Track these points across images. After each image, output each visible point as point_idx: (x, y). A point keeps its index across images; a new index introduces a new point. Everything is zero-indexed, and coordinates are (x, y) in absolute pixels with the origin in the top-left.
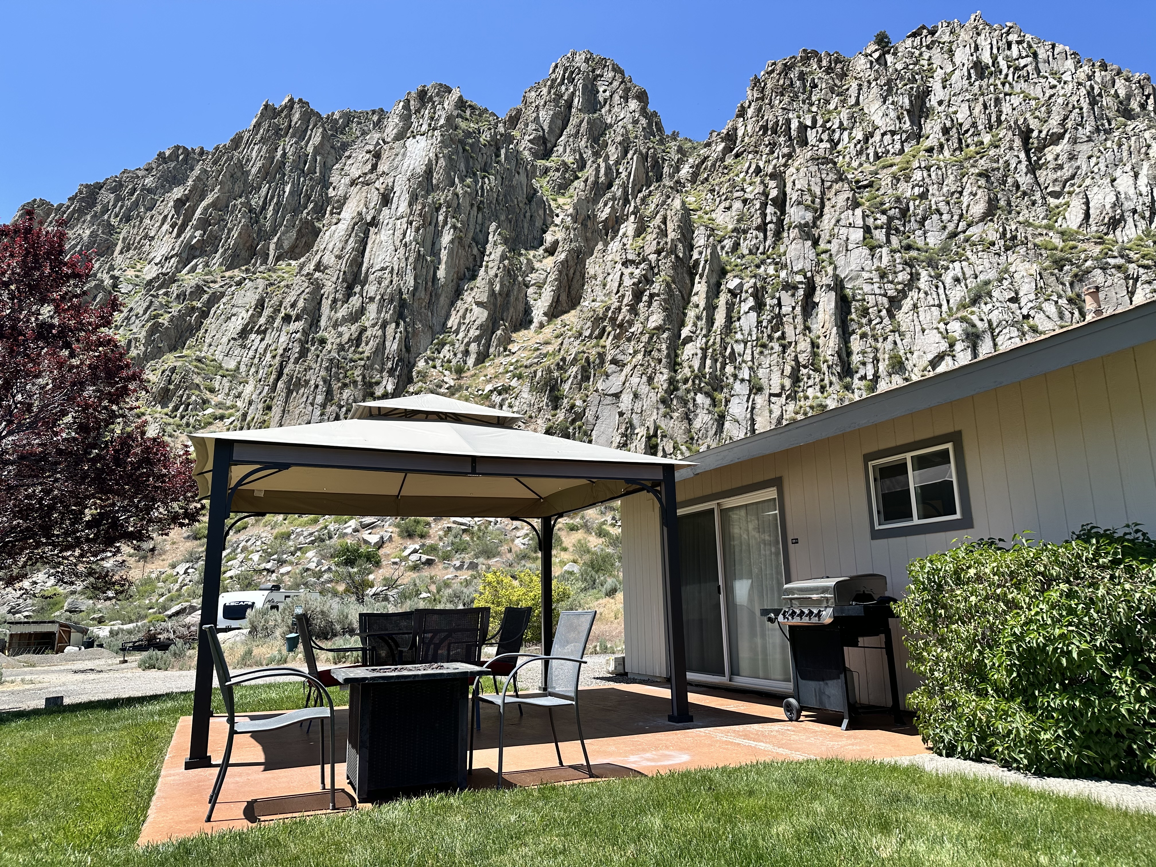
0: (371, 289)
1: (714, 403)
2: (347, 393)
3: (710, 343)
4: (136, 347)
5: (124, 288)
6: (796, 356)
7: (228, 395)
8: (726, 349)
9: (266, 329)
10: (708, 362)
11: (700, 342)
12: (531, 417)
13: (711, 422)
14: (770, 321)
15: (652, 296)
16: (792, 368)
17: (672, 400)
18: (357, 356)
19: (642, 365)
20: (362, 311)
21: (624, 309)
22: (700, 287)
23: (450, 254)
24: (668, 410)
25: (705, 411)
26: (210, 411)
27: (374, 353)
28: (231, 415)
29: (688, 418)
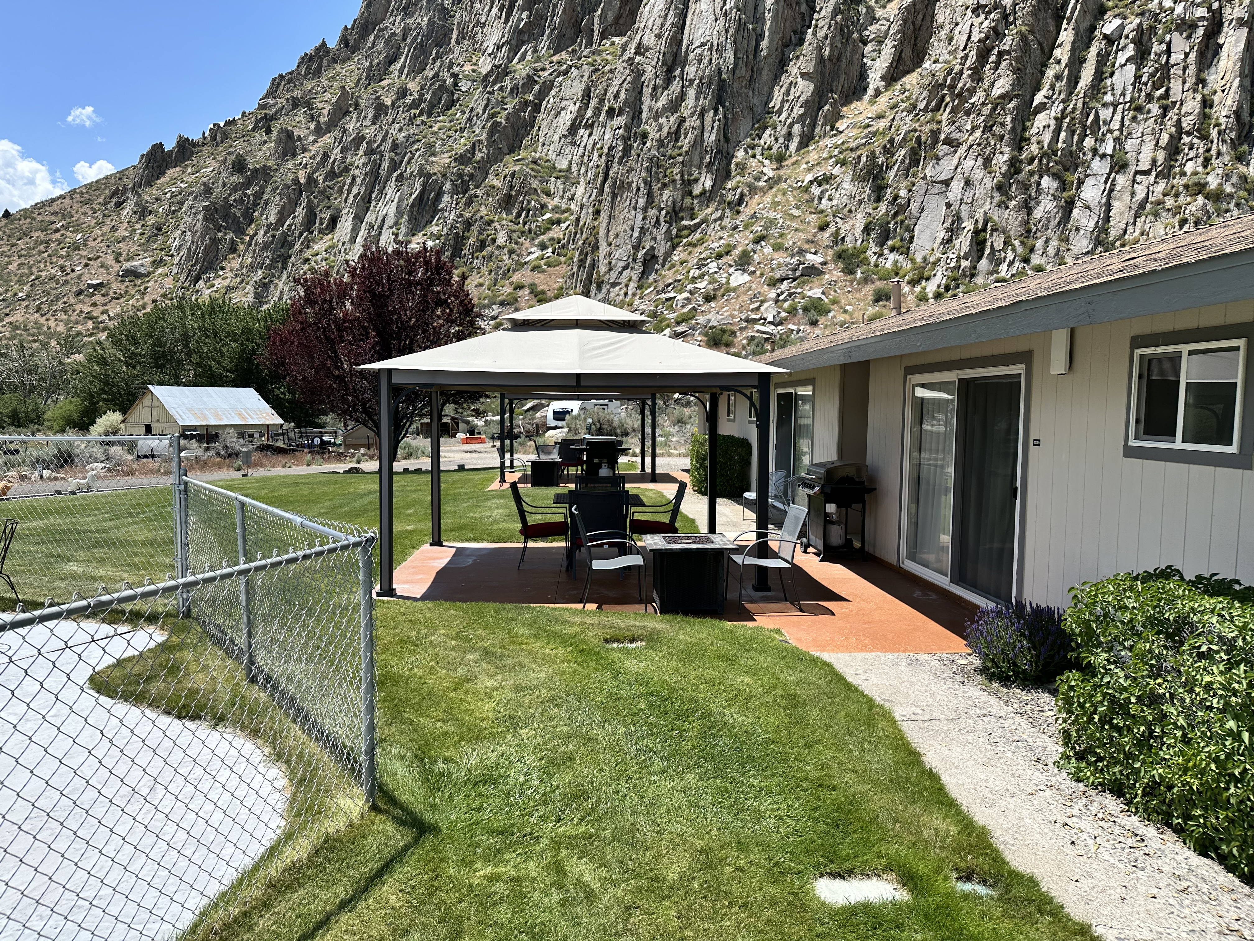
0: (691, 70)
1: (1064, 186)
2: (666, 194)
3: (1069, 109)
4: (480, 150)
5: (464, 86)
6: (1179, 121)
7: (562, 197)
8: (1088, 115)
9: (593, 122)
10: (1063, 135)
11: (1056, 110)
12: (850, 211)
13: (1055, 210)
14: (1152, 75)
15: (1001, 54)
16: (1171, 136)
17: (1010, 186)
18: (676, 151)
19: (979, 144)
20: (682, 96)
21: (966, 73)
22: (1066, 36)
23: (775, 19)
24: (1004, 198)
25: (1050, 197)
26: (548, 216)
27: (693, 146)
28: (566, 219)
29: (1027, 207)
